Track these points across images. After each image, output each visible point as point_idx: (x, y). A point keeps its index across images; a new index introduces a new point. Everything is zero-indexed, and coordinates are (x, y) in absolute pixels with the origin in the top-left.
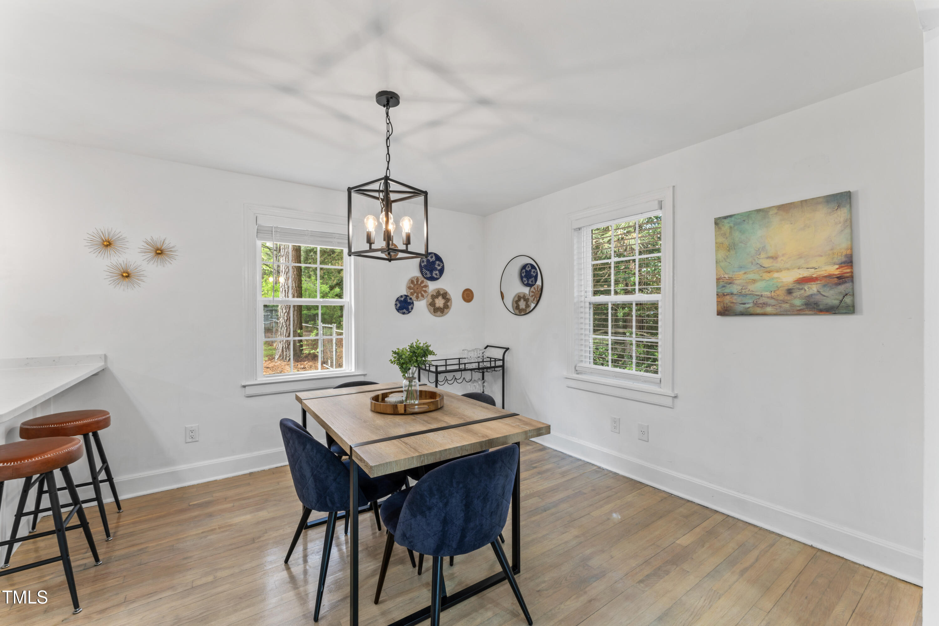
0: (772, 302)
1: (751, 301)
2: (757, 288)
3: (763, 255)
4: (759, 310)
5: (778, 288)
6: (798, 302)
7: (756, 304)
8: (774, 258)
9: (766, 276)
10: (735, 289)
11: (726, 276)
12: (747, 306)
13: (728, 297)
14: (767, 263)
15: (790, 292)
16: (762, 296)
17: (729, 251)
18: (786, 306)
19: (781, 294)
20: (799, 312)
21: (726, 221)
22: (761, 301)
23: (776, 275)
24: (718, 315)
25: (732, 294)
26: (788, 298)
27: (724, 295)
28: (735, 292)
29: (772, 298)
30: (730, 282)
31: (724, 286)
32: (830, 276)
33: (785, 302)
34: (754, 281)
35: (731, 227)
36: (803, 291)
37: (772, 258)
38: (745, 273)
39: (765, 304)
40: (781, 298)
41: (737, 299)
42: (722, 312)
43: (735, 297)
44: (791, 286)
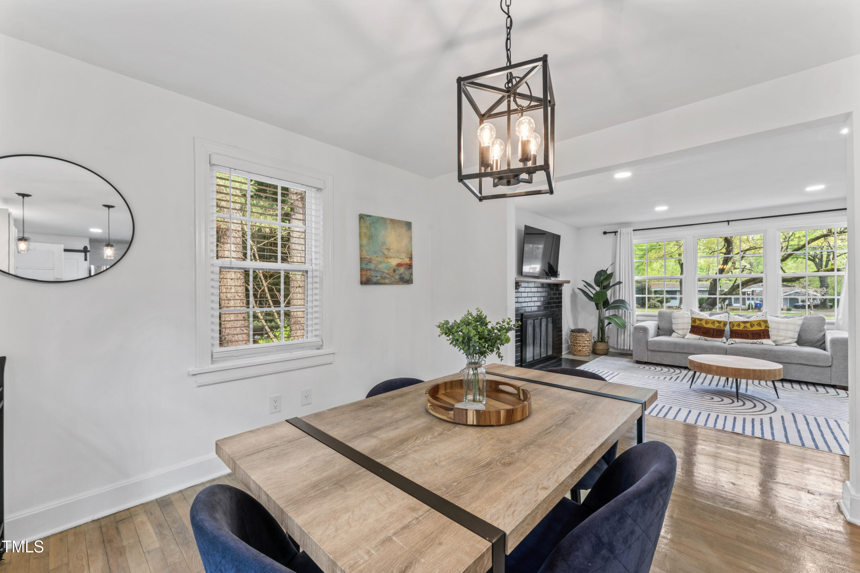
0: (388, 276)
1: (379, 275)
2: (382, 266)
3: (384, 247)
4: (383, 281)
5: (390, 268)
6: (397, 277)
9: (385, 259)
10: (372, 266)
11: (368, 257)
12: (378, 278)
13: (369, 272)
14: (386, 252)
15: (394, 271)
16: (384, 272)
17: (368, 239)
18: (393, 279)
19: (391, 271)
20: (397, 283)
21: (368, 218)
22: (383, 276)
23: (389, 260)
24: (361, 283)
26: (394, 274)
27: (367, 270)
28: (372, 268)
29: (388, 274)
30: (368, 261)
31: (367, 264)
32: (406, 264)
33: (393, 277)
34: (381, 262)
35: (370, 224)
36: (399, 271)
37: (388, 249)
38: (377, 257)
39: (385, 278)
40: (391, 274)
41: (373, 274)
42: (366, 282)
43: (372, 272)
44: (395, 268)
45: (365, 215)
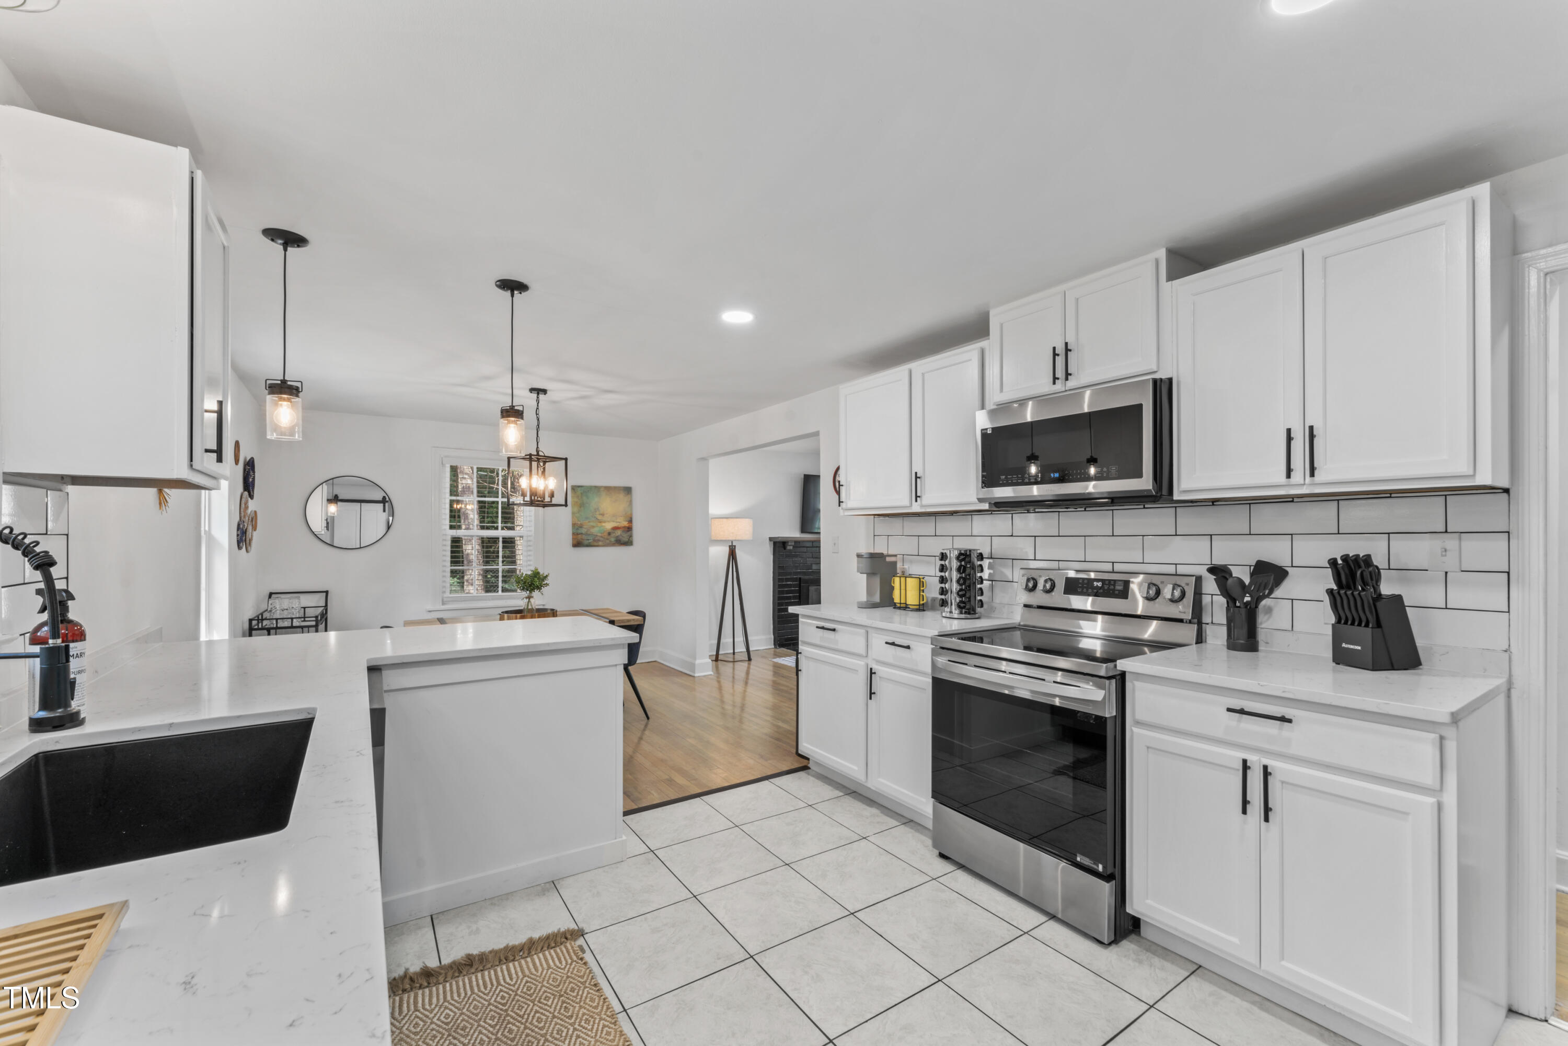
0: (601, 539)
1: (592, 538)
2: (595, 531)
3: (597, 513)
4: (596, 544)
5: (605, 531)
6: (613, 540)
7: (594, 540)
8: (603, 515)
9: (599, 524)
10: (583, 531)
11: (579, 523)
12: (590, 541)
13: (580, 536)
14: (600, 517)
15: (609, 534)
16: (597, 535)
17: (580, 507)
18: (608, 541)
19: (606, 534)
20: (613, 545)
21: (579, 489)
22: (596, 539)
23: (603, 524)
24: (574, 546)
25: (582, 534)
26: (609, 537)
27: (576, 534)
28: (584, 533)
29: (602, 537)
30: (581, 526)
31: (577, 529)
32: (624, 527)
33: (608, 539)
34: (593, 527)
35: (582, 493)
36: (614, 534)
37: (601, 514)
38: (589, 522)
39: (599, 540)
40: (606, 537)
41: (584, 537)
42: (577, 544)
43: (584, 536)
44: (610, 531)
45: (575, 486)
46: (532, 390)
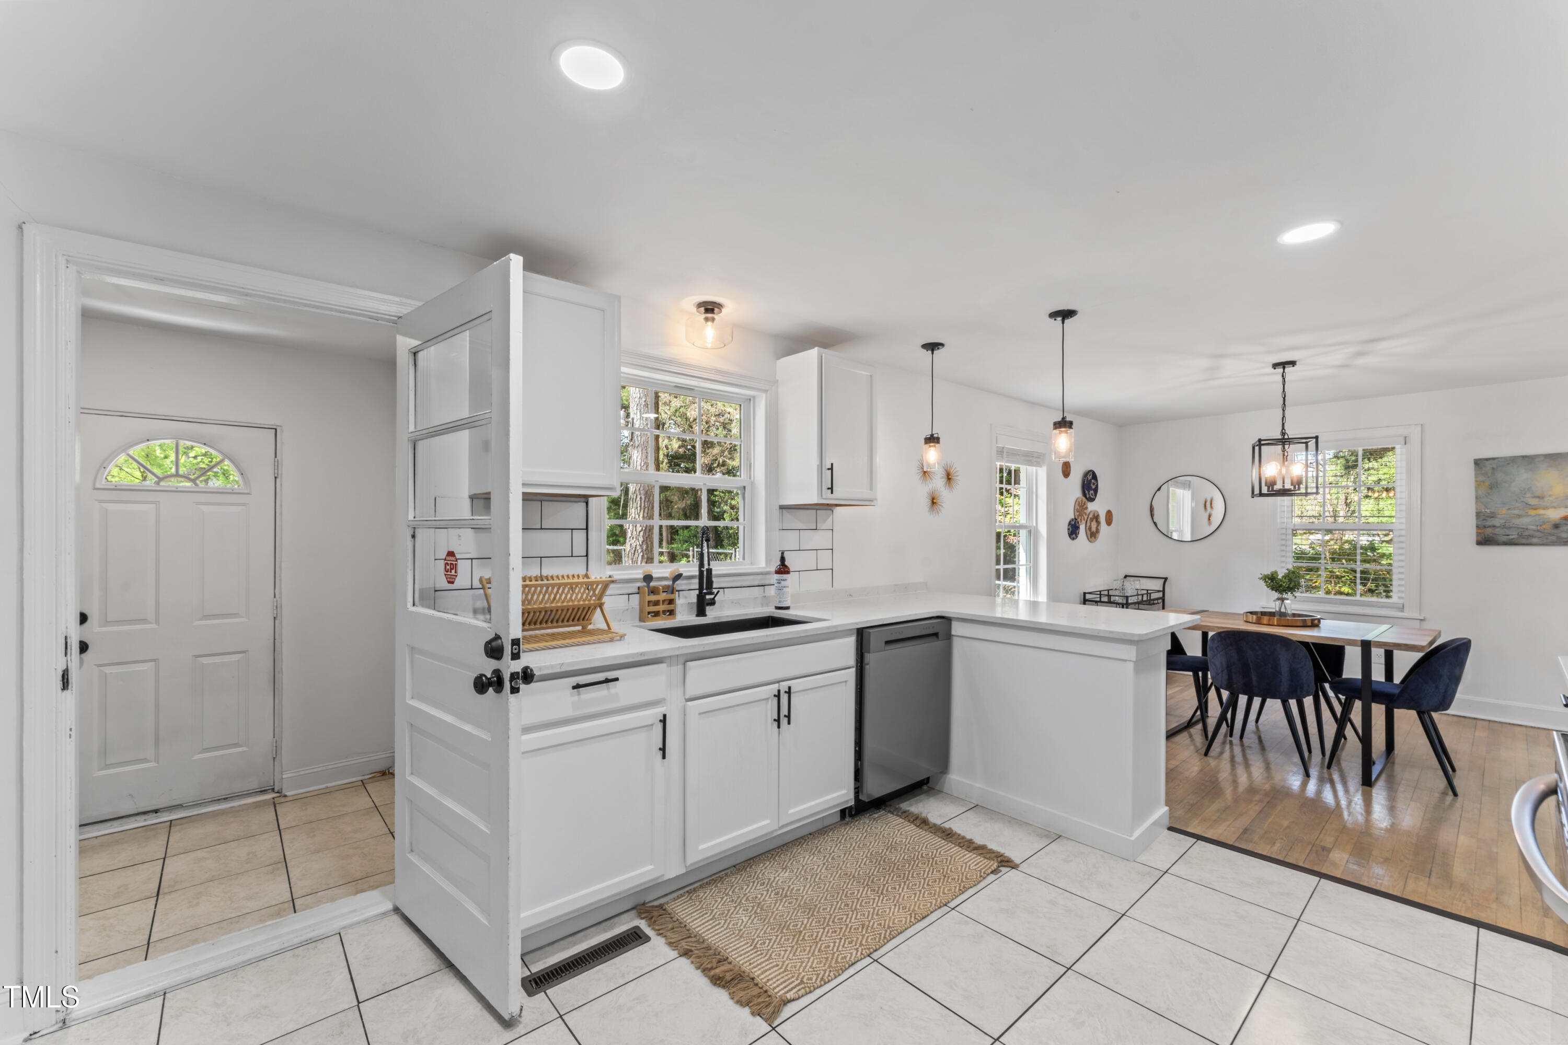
0: (1538, 534)
1: (1515, 533)
2: (1524, 521)
3: (1528, 495)
4: (1524, 541)
5: (1544, 523)
7: (1520, 536)
8: (1541, 498)
9: (1532, 512)
10: (1497, 522)
11: (1488, 511)
12: (1511, 537)
13: (1492, 529)
14: (1533, 502)
15: (1556, 526)
16: (1527, 529)
17: (1491, 488)
18: (1554, 538)
19: (1547, 527)
21: (1487, 463)
22: (1527, 533)
23: (1542, 512)
24: (1480, 543)
25: (1494, 526)
26: (1555, 531)
27: (1485, 527)
28: (1498, 525)
29: (1538, 531)
30: (1492, 516)
31: (1484, 520)
33: (1551, 534)
34: (1519, 516)
35: (1493, 469)
36: (1565, 527)
37: (1538, 497)
38: (1509, 509)
39: (1531, 536)
40: (1548, 531)
41: (1497, 531)
42: (1485, 540)
43: (1498, 529)
44: (1558, 522)
45: (1480, 459)
46: (1275, 366)
